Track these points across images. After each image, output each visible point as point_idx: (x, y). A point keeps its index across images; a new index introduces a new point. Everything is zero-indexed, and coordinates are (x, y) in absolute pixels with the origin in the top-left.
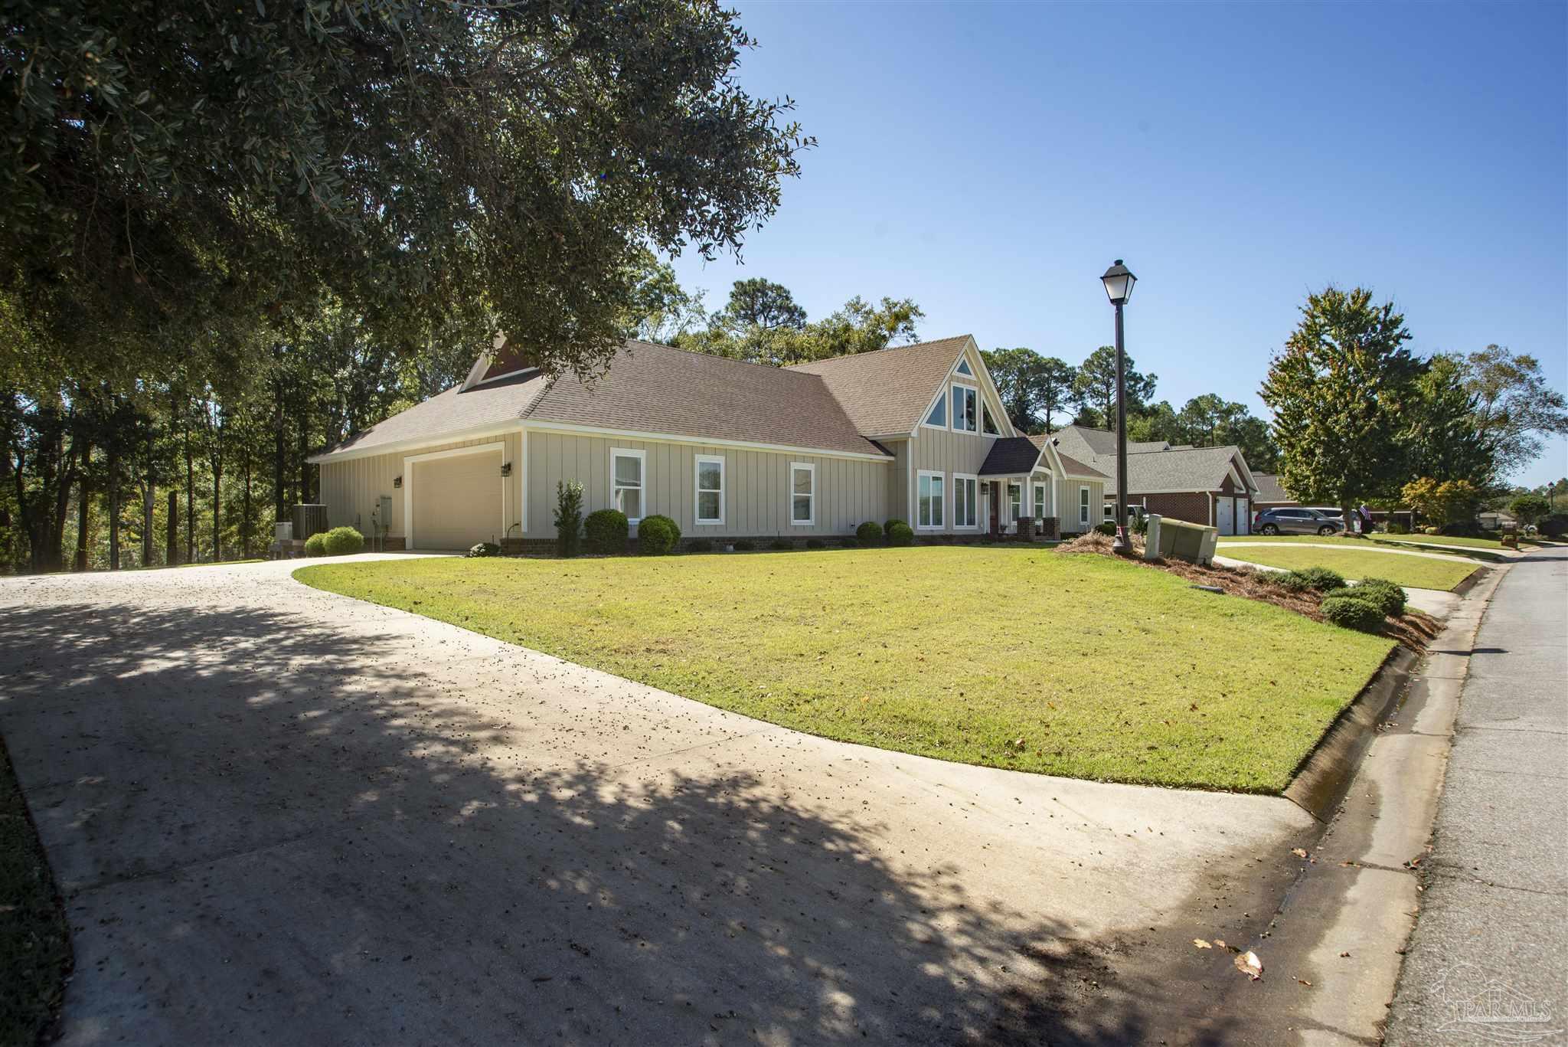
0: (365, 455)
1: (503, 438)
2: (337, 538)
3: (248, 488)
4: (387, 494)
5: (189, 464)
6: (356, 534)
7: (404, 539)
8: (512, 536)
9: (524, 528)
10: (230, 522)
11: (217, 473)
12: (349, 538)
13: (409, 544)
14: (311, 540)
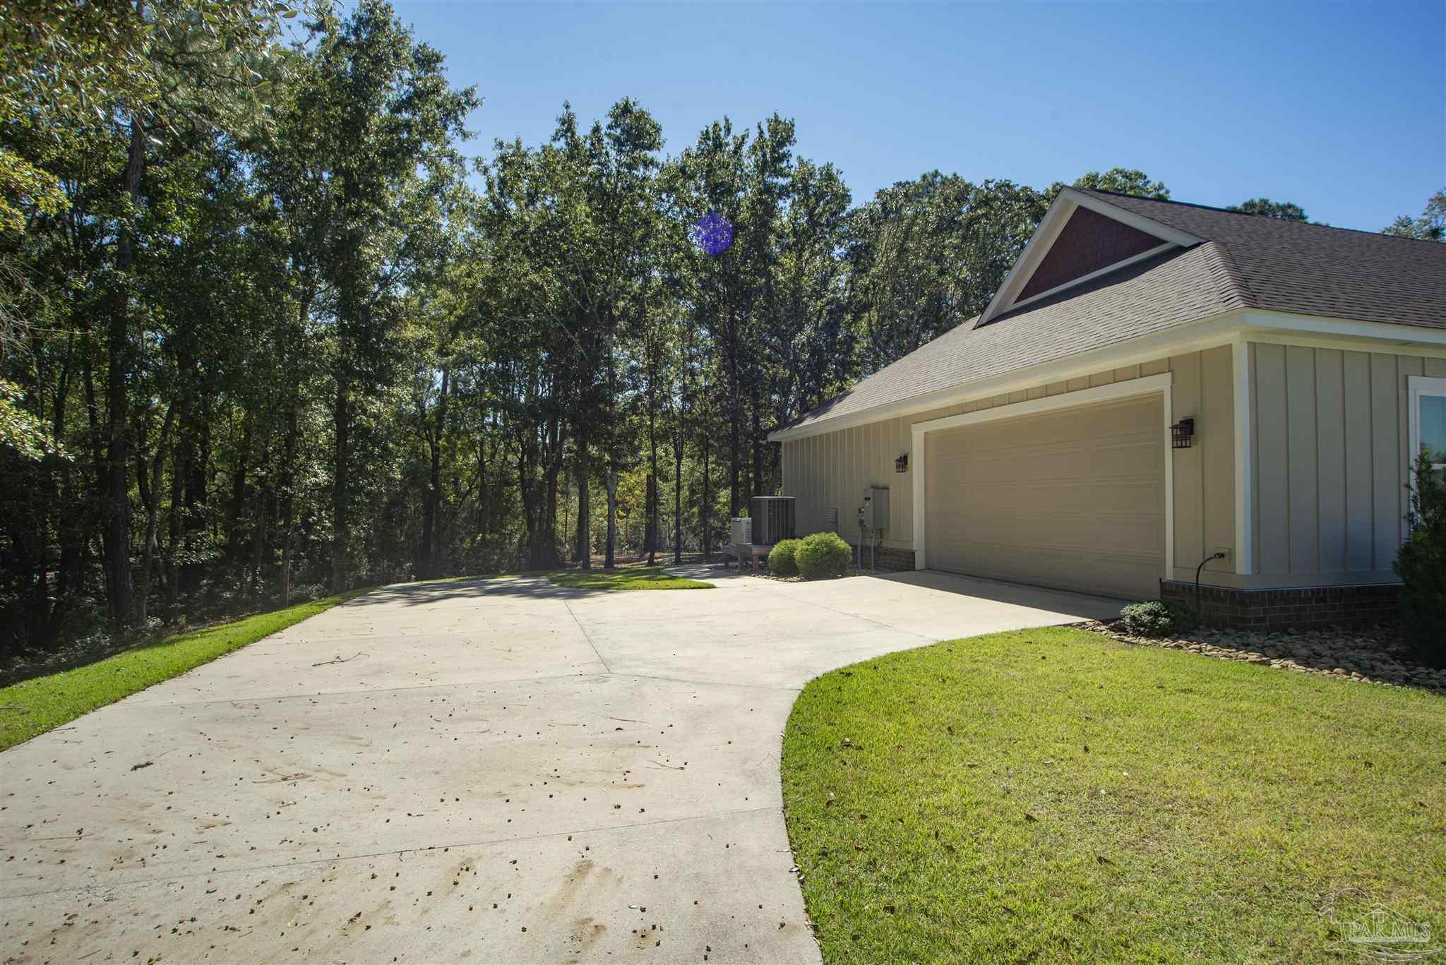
0: (845, 426)
1: (1169, 366)
2: (815, 550)
3: (707, 471)
4: (882, 482)
5: (654, 447)
6: (841, 544)
7: (913, 554)
8: (1207, 580)
9: (1242, 564)
10: (692, 504)
11: (679, 457)
12: (831, 551)
13: (920, 561)
14: (776, 550)
